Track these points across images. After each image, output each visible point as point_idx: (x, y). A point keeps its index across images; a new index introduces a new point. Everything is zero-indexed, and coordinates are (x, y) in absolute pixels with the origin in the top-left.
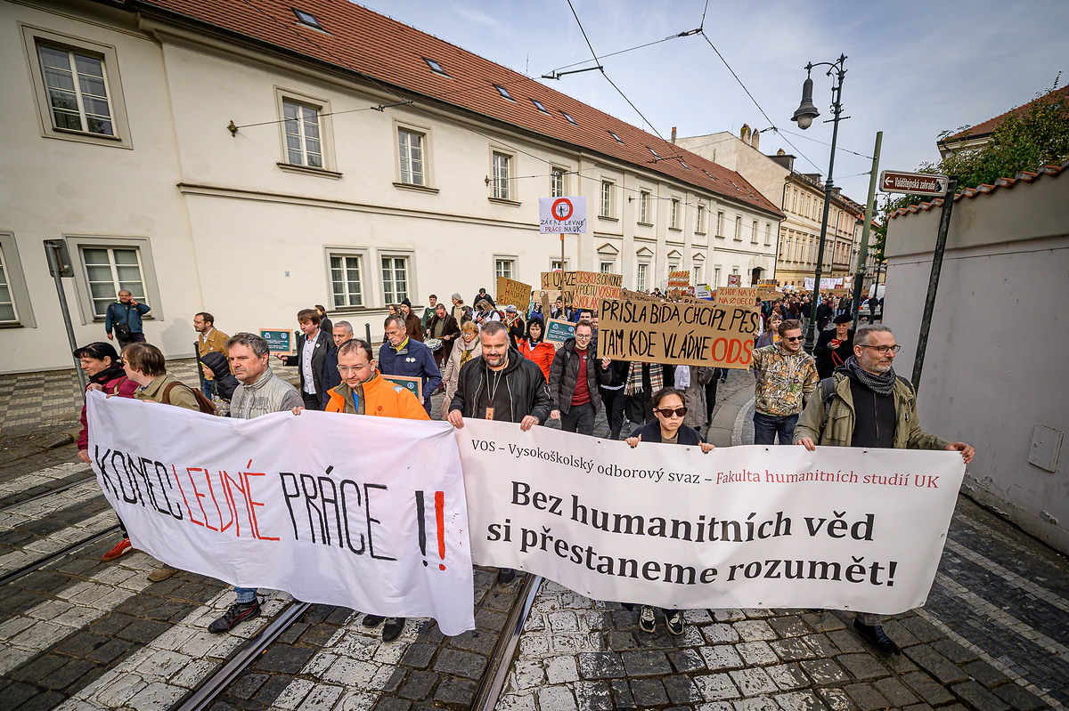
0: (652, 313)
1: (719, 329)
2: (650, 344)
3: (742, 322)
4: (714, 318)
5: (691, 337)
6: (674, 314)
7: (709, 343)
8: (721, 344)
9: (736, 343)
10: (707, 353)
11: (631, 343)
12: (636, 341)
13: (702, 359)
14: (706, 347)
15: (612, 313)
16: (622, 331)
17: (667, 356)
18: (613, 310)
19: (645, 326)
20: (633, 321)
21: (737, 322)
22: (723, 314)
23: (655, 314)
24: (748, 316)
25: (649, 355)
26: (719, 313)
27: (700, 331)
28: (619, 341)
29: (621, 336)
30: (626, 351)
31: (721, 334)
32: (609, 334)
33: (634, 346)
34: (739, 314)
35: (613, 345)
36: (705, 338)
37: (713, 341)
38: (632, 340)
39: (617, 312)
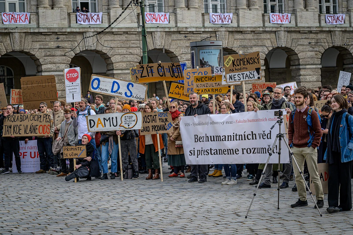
0: (20, 118)
1: (40, 122)
2: (20, 129)
3: (46, 119)
4: (38, 118)
5: (32, 126)
6: (27, 118)
7: (38, 127)
8: (41, 127)
9: (45, 126)
10: (37, 131)
11: (14, 130)
12: (15, 129)
13: (36, 133)
14: (37, 129)
15: (8, 119)
16: (11, 125)
17: (25, 133)
18: (8, 118)
19: (18, 123)
20: (15, 121)
21: (45, 118)
22: (41, 116)
23: (21, 118)
24: (47, 116)
25: (19, 134)
26: (40, 116)
27: (35, 123)
28: (10, 129)
29: (10, 127)
30: (12, 133)
31: (40, 124)
32: (7, 127)
33: (15, 131)
34: (45, 116)
35: (8, 131)
36: (36, 125)
37: (39, 126)
38: (14, 128)
39: (10, 119)
